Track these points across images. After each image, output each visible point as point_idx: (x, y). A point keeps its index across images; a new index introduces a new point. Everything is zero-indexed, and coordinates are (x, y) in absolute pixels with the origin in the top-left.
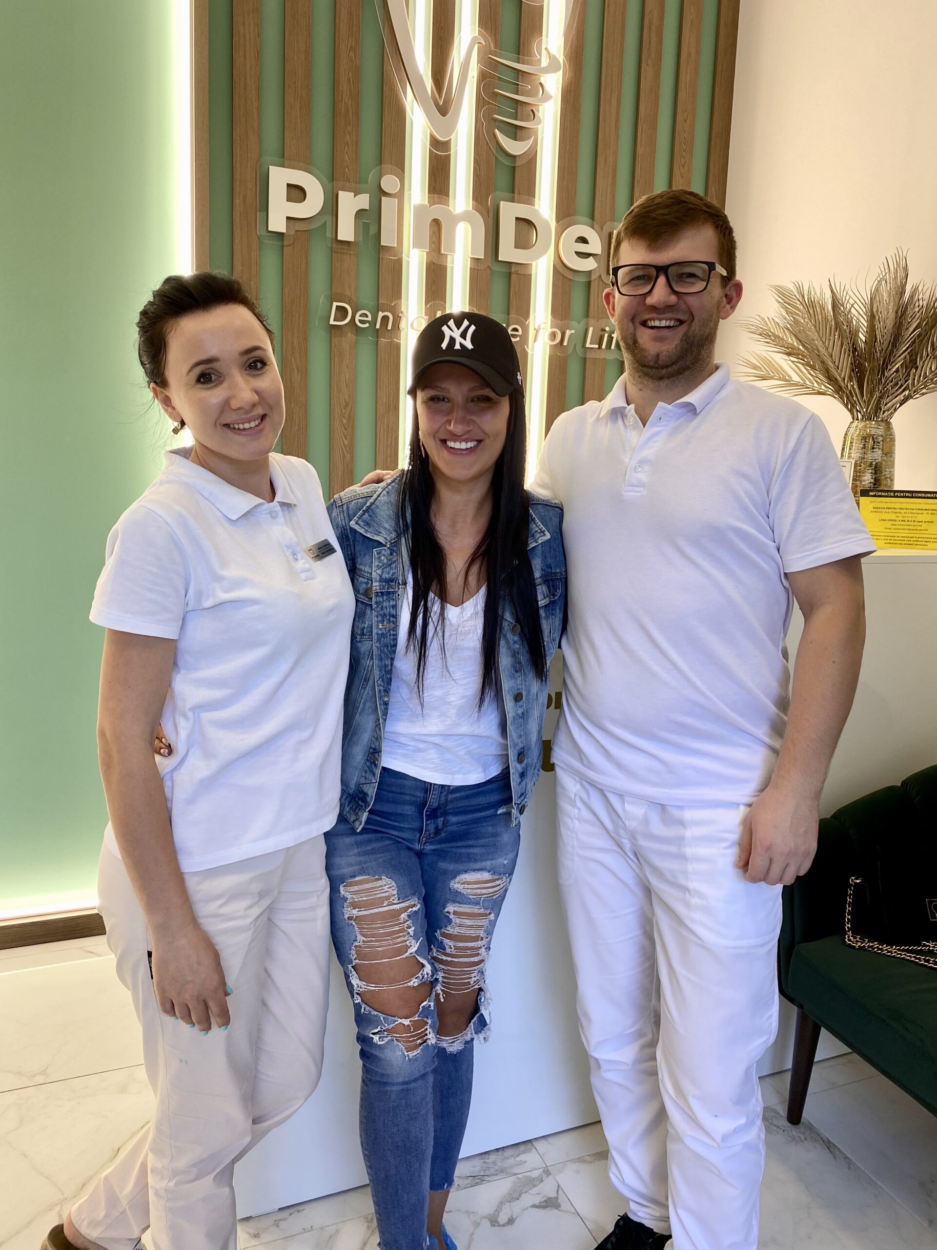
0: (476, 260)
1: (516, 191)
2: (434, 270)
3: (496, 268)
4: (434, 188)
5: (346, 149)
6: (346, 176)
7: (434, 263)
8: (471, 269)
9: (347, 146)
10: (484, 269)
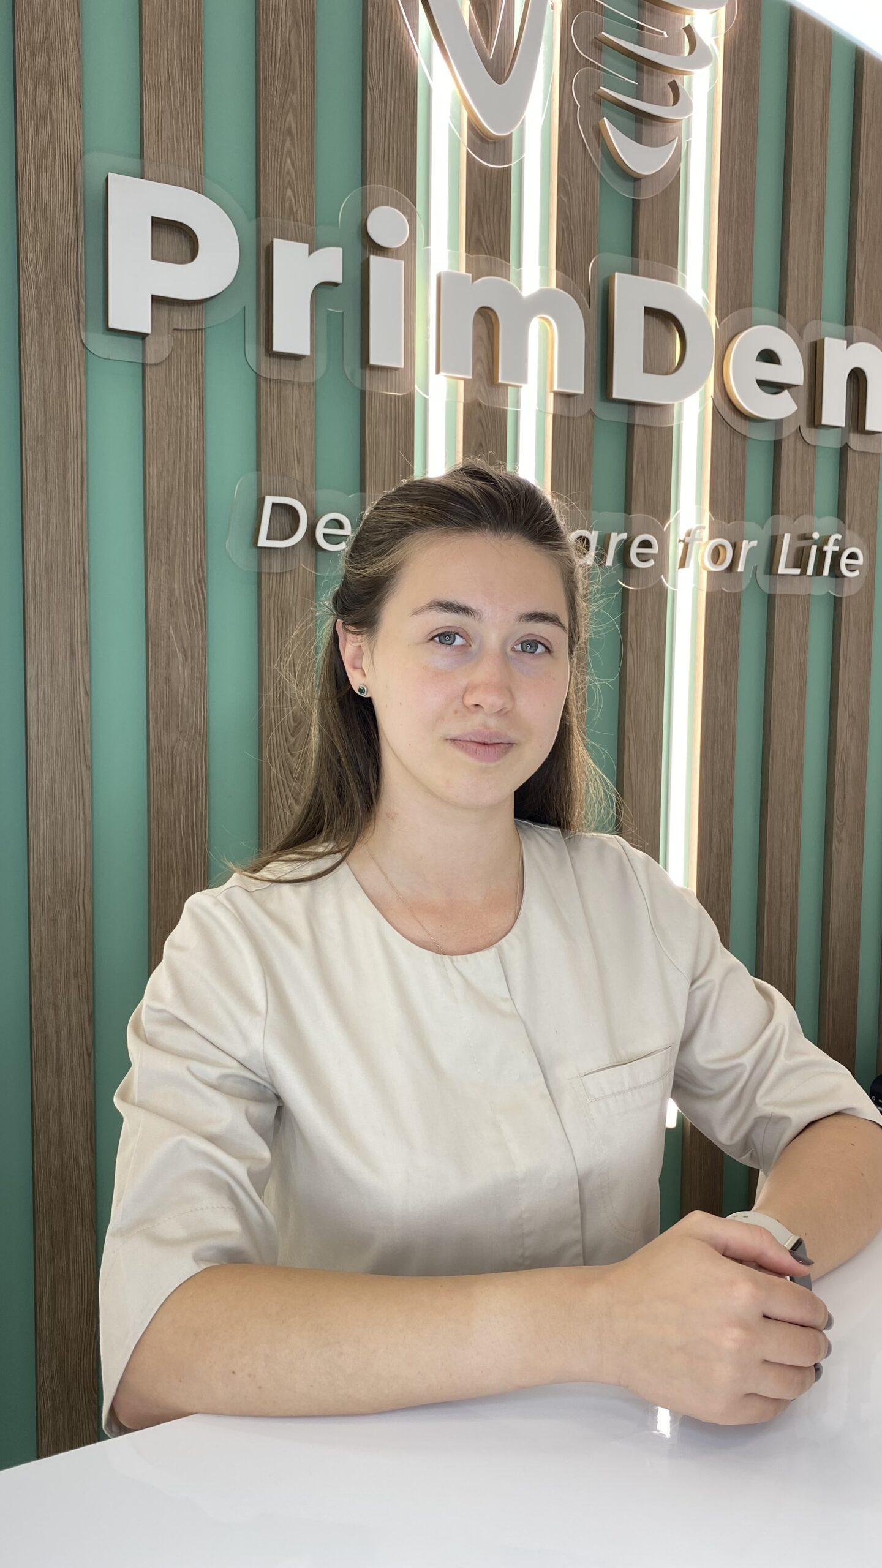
0: (563, 397)
1: (642, 254)
2: (480, 421)
3: (604, 412)
4: (478, 240)
5: (288, 143)
6: (287, 205)
7: (480, 405)
8: (554, 416)
9: (288, 138)
10: (581, 417)
